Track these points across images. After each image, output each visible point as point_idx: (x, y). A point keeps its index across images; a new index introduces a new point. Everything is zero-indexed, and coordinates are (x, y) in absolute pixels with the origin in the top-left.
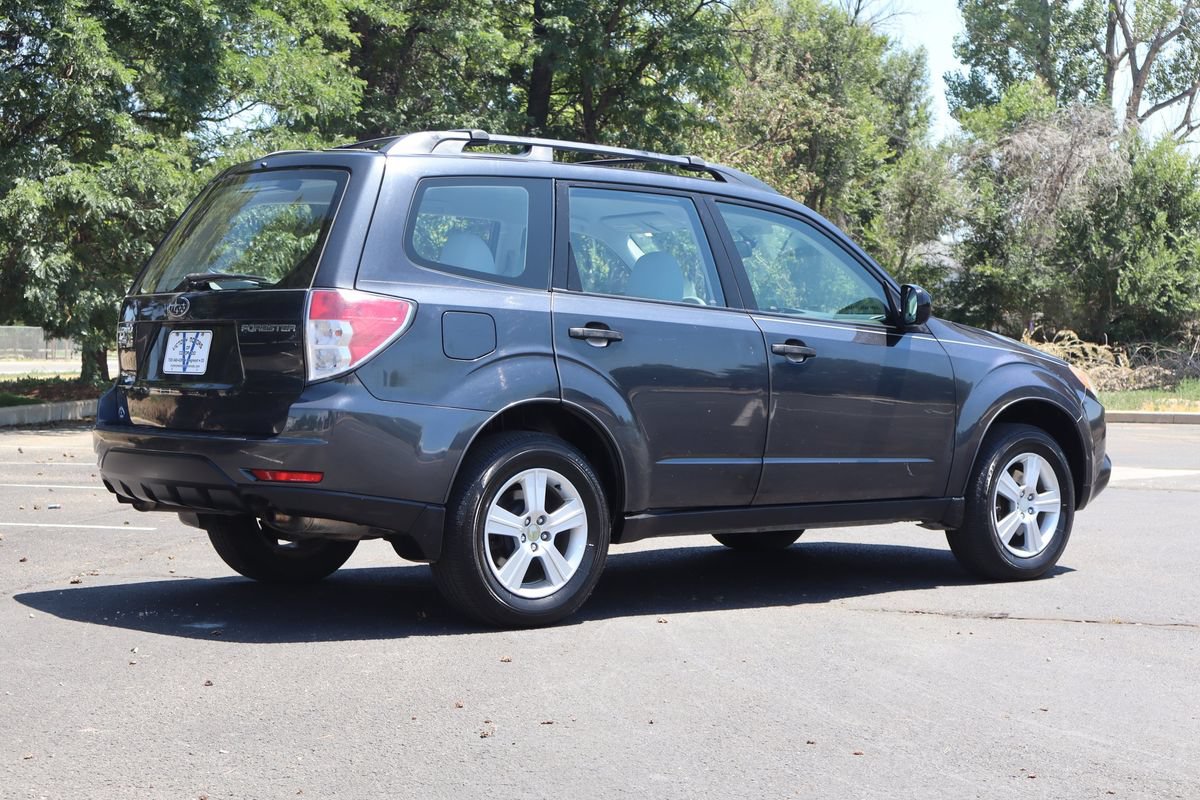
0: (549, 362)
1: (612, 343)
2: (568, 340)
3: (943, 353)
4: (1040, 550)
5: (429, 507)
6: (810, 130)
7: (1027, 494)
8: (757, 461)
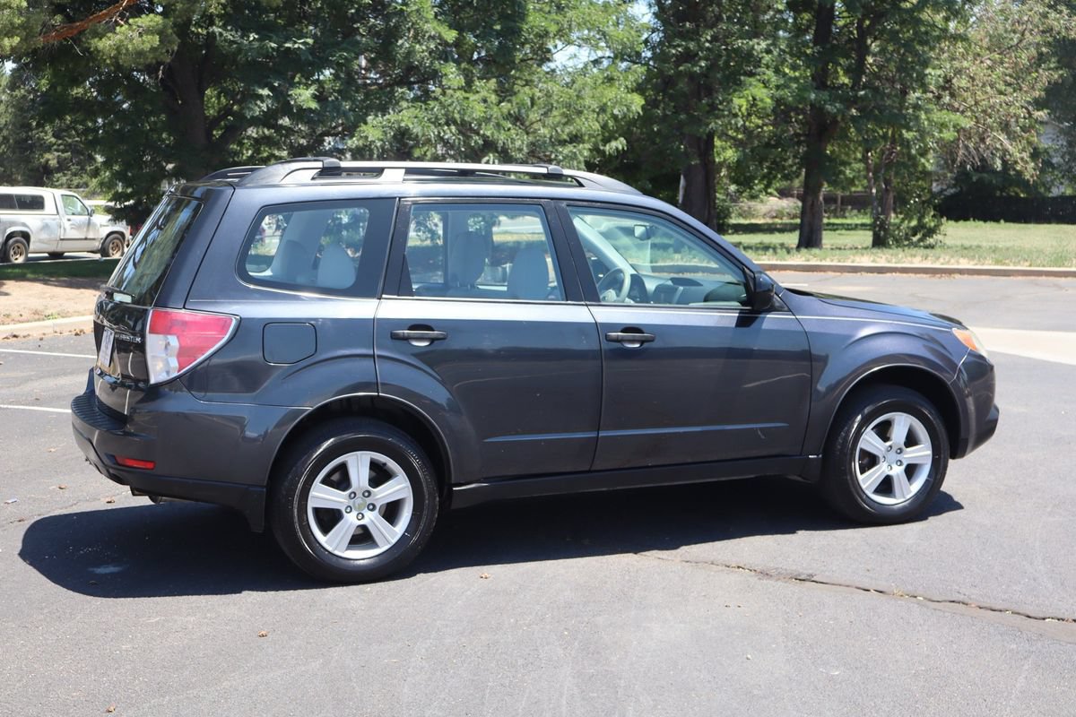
0: (369, 363)
1: (436, 342)
2: (389, 342)
3: (800, 329)
4: (908, 497)
5: (251, 489)
6: (1051, 36)
7: (894, 449)
8: (593, 435)
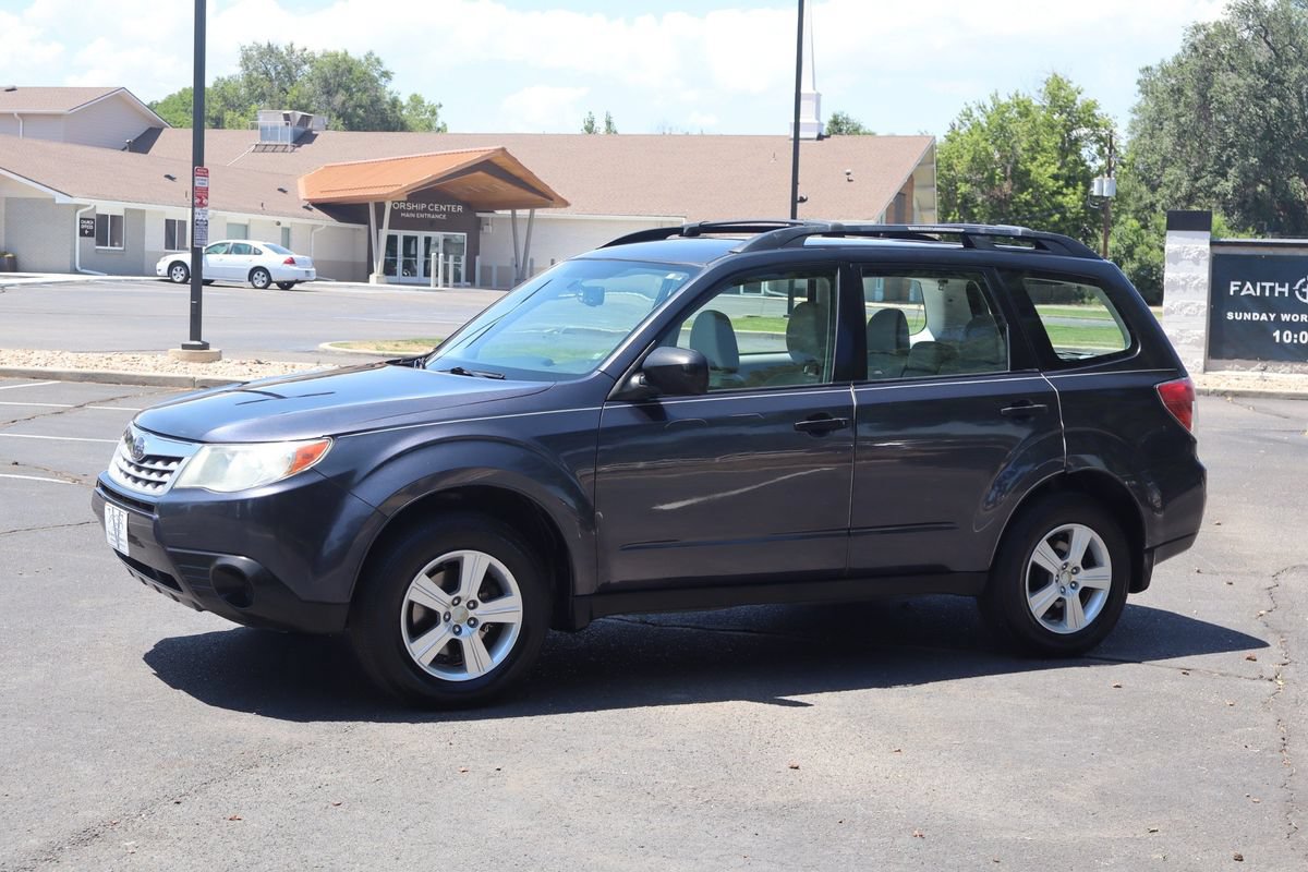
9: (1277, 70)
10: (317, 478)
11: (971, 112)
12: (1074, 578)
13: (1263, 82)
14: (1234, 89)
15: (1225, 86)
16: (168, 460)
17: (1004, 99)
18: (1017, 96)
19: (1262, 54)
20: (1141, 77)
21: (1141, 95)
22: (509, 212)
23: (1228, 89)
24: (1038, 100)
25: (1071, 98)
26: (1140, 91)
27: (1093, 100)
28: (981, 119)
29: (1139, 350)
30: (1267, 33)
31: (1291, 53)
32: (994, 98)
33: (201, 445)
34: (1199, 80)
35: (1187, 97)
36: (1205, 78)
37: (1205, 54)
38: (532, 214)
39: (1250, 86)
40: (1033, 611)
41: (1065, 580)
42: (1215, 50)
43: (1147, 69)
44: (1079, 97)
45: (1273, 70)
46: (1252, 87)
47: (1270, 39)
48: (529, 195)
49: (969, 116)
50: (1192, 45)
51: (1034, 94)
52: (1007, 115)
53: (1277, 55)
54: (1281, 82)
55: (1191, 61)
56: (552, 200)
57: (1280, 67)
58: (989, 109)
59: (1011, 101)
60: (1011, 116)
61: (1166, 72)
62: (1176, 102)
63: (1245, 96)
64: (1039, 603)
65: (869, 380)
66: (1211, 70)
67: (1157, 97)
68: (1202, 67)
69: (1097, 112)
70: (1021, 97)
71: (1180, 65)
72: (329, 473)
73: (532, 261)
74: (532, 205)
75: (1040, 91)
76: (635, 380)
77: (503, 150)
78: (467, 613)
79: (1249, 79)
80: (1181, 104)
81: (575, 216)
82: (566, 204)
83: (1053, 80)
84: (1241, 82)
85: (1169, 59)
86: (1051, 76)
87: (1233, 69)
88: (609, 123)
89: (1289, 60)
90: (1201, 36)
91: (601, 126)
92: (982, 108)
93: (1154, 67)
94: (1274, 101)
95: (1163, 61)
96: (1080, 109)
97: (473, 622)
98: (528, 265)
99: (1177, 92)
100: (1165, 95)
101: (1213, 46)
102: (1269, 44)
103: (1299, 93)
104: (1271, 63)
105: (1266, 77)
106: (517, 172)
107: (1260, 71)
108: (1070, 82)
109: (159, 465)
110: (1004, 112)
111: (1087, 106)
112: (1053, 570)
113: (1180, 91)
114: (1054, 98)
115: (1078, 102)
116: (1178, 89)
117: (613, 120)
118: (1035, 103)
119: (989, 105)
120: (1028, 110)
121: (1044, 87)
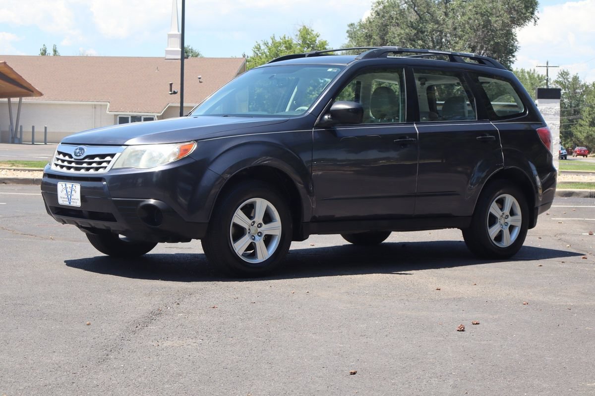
9: (421, 25)
10: (192, 161)
11: (260, 47)
12: (506, 221)
13: (414, 32)
14: (399, 35)
15: (394, 34)
16: (103, 156)
17: (278, 39)
18: (285, 38)
19: (413, 17)
20: (348, 29)
21: (349, 39)
22: (6, 100)
23: (396, 35)
24: (296, 40)
25: (313, 39)
26: (349, 37)
27: (325, 40)
28: (266, 51)
29: (527, 112)
30: (415, 6)
31: (428, 16)
32: (273, 39)
33: (126, 147)
34: (380, 30)
35: (374, 39)
36: (384, 29)
37: (383, 16)
38: (20, 100)
39: (407, 34)
40: (490, 236)
41: (502, 221)
42: (389, 15)
43: (352, 25)
44: (317, 38)
45: (419, 26)
46: (408, 34)
47: (416, 8)
48: (19, 89)
49: (259, 48)
50: (376, 11)
51: (293, 37)
52: (279, 48)
53: (420, 18)
54: (423, 32)
55: (376, 20)
56: (33, 92)
57: (423, 23)
58: (270, 45)
59: (281, 41)
60: (281, 49)
61: (362, 26)
62: (369, 42)
63: (405, 39)
64: (493, 232)
65: (421, 122)
66: (386, 25)
67: (358, 40)
68: (382, 23)
69: (327, 47)
70: (287, 39)
71: (370, 22)
72: (197, 159)
73: (21, 127)
74: (20, 95)
75: (297, 35)
76: (326, 117)
77: (5, 63)
78: (257, 230)
79: (407, 30)
80: (371, 43)
81: (44, 102)
82: (41, 94)
83: (303, 29)
84: (402, 32)
85: (364, 20)
86: (302, 28)
87: (398, 25)
88: (55, 51)
89: (427, 21)
90: (381, 7)
91: (50, 52)
92: (266, 44)
93: (356, 24)
94: (420, 42)
95: (361, 21)
96: (318, 46)
97: (260, 234)
98: (19, 130)
99: (369, 37)
100: (362, 39)
101: (387, 12)
102: (416, 12)
103: (432, 38)
104: (418, 22)
105: (415, 29)
106: (13, 76)
107: (412, 26)
108: (313, 31)
109: (97, 159)
110: (278, 47)
111: (322, 43)
112: (498, 217)
113: (370, 37)
114: (304, 39)
115: (317, 42)
116: (369, 35)
117: (57, 50)
118: (295, 42)
119: (270, 42)
120: (291, 45)
121: (298, 33)
